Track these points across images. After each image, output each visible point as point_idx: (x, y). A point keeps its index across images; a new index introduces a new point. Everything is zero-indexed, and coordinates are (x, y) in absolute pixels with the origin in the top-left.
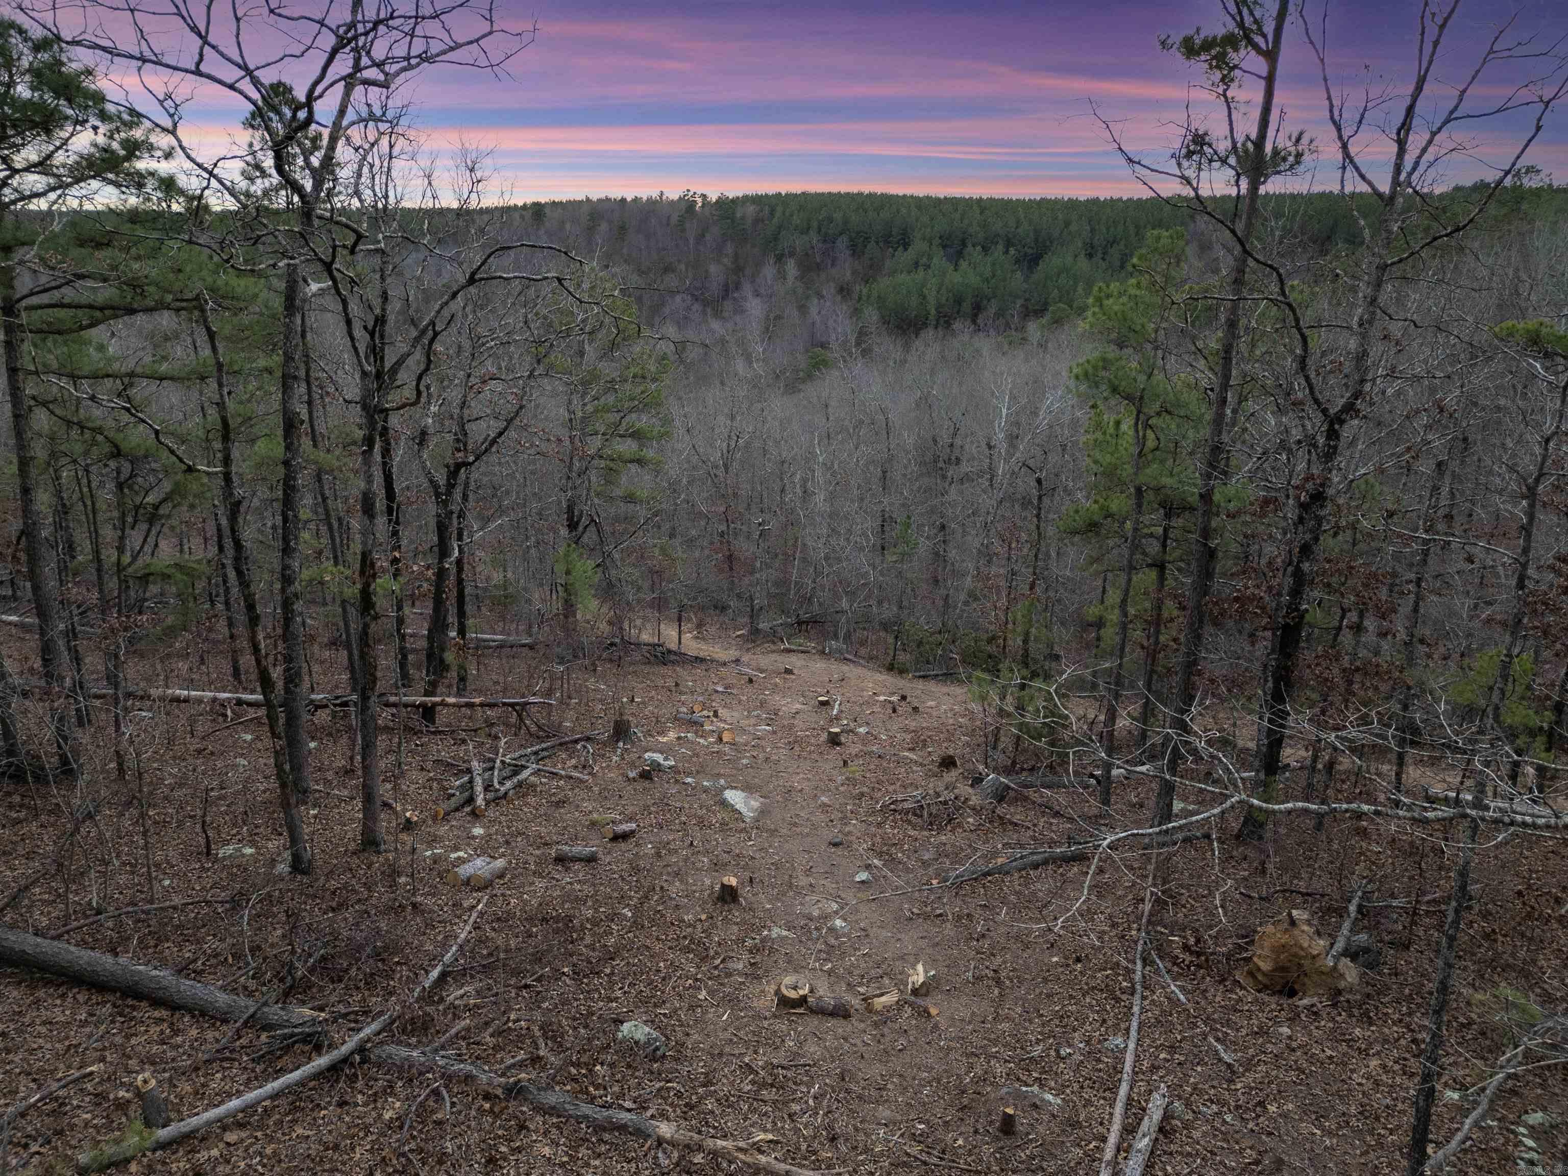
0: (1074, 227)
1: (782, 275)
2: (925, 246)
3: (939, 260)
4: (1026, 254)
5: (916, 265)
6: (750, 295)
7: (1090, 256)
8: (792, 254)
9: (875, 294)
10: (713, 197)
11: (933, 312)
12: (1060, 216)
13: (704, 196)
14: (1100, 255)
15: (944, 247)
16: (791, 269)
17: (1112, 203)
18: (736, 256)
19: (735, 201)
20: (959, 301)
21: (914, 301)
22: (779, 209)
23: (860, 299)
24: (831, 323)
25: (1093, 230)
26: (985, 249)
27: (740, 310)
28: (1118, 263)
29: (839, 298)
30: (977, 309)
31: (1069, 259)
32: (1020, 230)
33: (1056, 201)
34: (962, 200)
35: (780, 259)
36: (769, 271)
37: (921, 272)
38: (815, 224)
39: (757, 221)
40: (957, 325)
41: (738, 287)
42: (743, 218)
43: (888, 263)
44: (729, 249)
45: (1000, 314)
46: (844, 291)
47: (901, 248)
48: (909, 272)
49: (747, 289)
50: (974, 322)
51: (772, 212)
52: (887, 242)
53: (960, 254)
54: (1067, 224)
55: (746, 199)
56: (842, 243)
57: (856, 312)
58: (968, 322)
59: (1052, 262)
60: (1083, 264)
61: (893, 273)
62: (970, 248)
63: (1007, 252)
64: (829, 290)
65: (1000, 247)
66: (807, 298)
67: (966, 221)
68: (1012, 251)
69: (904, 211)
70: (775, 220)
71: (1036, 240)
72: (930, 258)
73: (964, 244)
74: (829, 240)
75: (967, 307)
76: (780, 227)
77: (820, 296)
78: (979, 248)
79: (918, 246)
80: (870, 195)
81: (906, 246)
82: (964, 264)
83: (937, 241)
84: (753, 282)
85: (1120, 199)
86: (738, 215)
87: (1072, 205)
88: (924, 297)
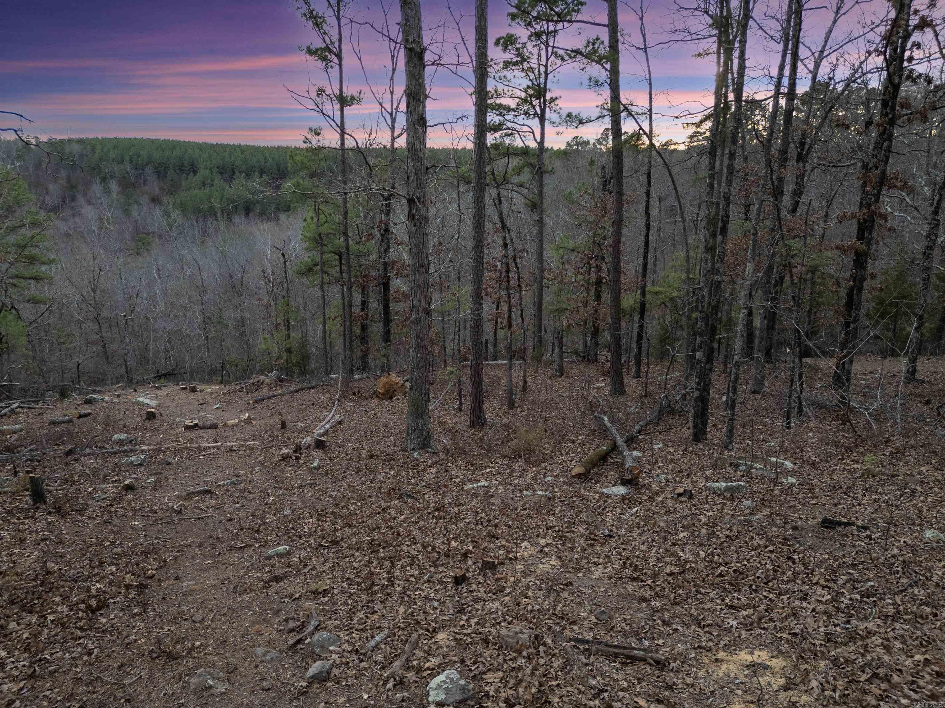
1: (107, 191)
2: (208, 172)
3: (218, 181)
5: (204, 184)
6: (84, 204)
8: (112, 177)
9: (178, 202)
11: (220, 213)
15: (221, 173)
16: (114, 186)
18: (69, 179)
19: (62, 142)
21: (205, 205)
22: (99, 147)
24: (149, 220)
26: (248, 175)
27: (77, 214)
29: (152, 205)
30: (247, 211)
32: (268, 164)
33: (285, 149)
34: (228, 145)
35: (104, 180)
36: (97, 188)
37: (208, 189)
38: (128, 158)
39: (82, 156)
40: (236, 219)
41: (73, 199)
42: (71, 153)
43: (184, 183)
44: (63, 173)
45: (262, 213)
46: (155, 200)
47: (192, 174)
48: (200, 189)
49: (81, 200)
50: (247, 217)
51: (93, 149)
52: (181, 170)
53: (232, 178)
55: (71, 141)
56: (149, 170)
57: (166, 213)
58: (243, 218)
61: (189, 189)
62: (238, 174)
63: (261, 177)
64: (144, 200)
65: (257, 173)
66: (129, 204)
67: (233, 158)
69: (190, 151)
70: (96, 155)
71: (279, 170)
72: (213, 180)
73: (234, 173)
74: (139, 168)
75: (241, 209)
76: (101, 160)
77: (139, 204)
78: (243, 175)
79: (203, 172)
80: (165, 141)
81: (195, 173)
82: (235, 184)
83: (215, 170)
84: (85, 195)
86: (67, 151)
88: (213, 204)
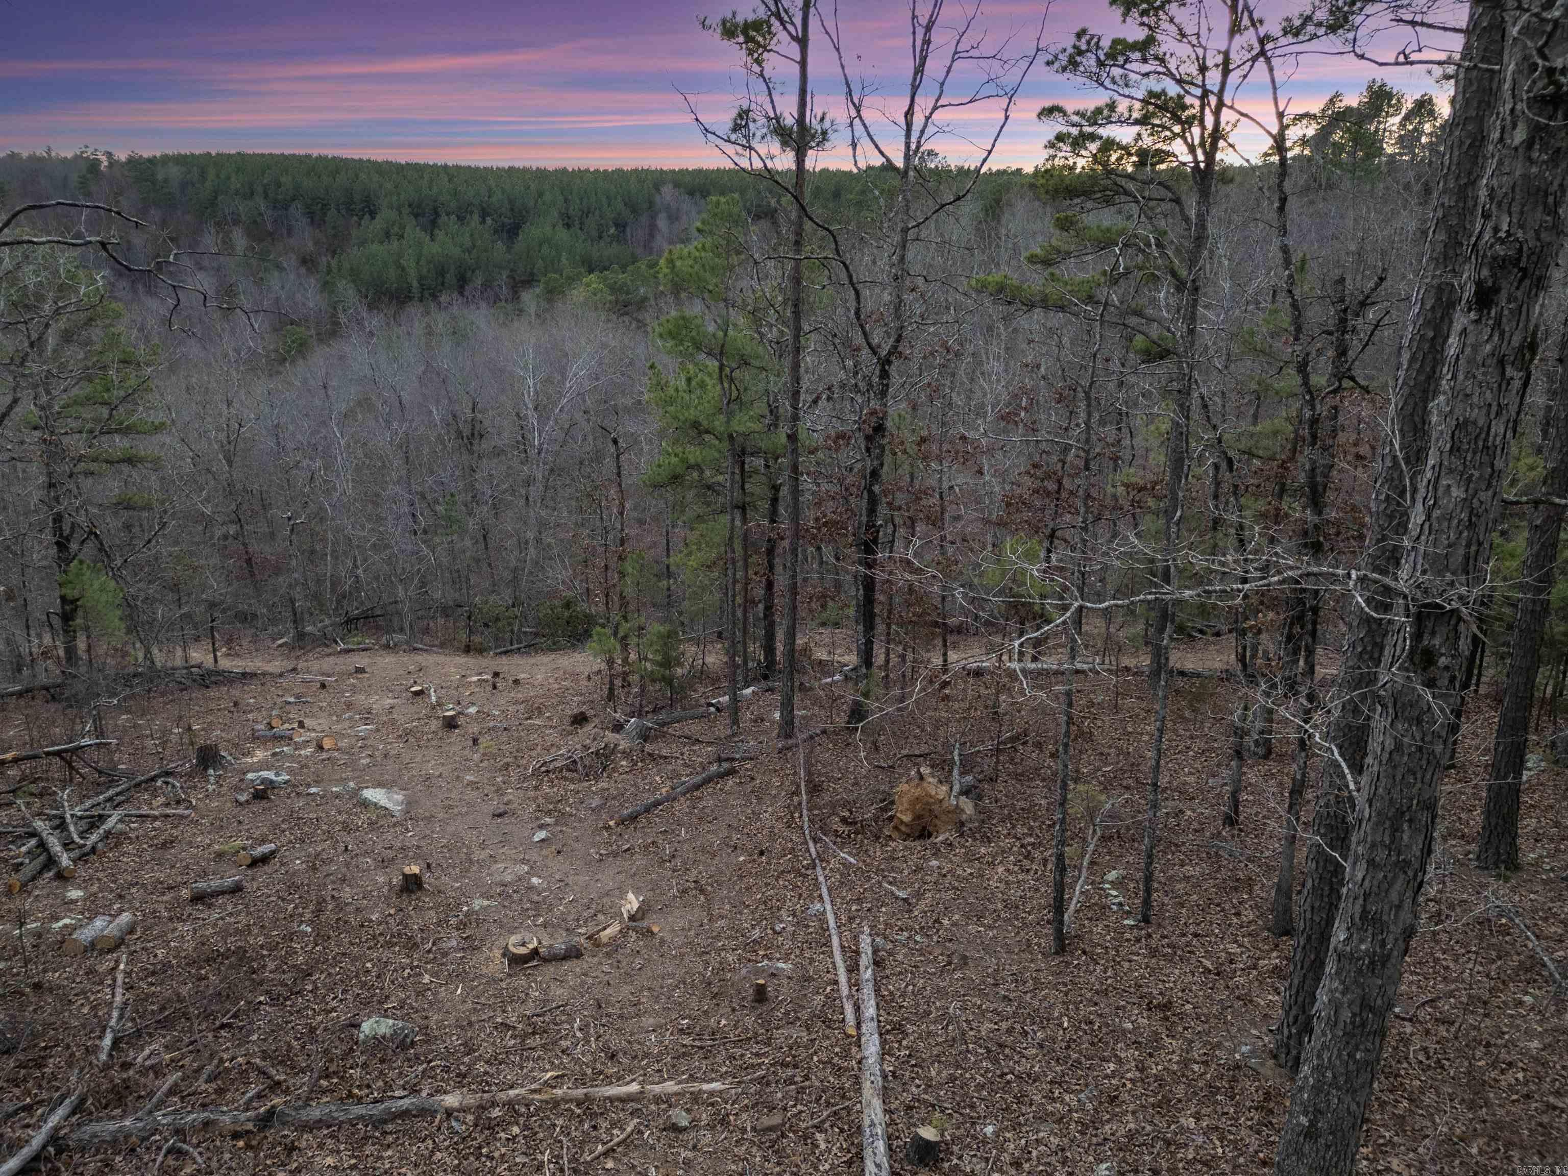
0: (548, 197)
1: (228, 244)
2: (392, 215)
3: (413, 232)
4: (503, 225)
5: (388, 235)
7: (568, 226)
8: (236, 222)
9: (346, 266)
10: (122, 156)
11: (415, 284)
12: (533, 186)
13: (109, 155)
14: (578, 226)
15: (416, 216)
16: (238, 236)
17: (581, 174)
19: (152, 161)
20: (441, 272)
21: (392, 273)
22: (211, 173)
23: (329, 271)
24: (298, 296)
25: (566, 201)
26: (461, 219)
28: (595, 234)
29: (303, 270)
30: (462, 282)
31: (548, 230)
32: (494, 199)
33: (525, 170)
34: (426, 166)
35: (222, 227)
37: (395, 244)
38: (260, 189)
39: (184, 185)
40: (444, 298)
42: (166, 180)
43: (354, 232)
45: (487, 286)
46: (308, 262)
47: (367, 216)
48: (382, 243)
50: (461, 294)
51: (203, 174)
52: (349, 210)
53: (434, 223)
54: (541, 195)
55: (166, 159)
56: (297, 210)
57: (327, 286)
58: (455, 295)
59: (532, 232)
60: (563, 235)
61: (363, 243)
62: (444, 218)
63: (483, 221)
64: (290, 261)
65: (476, 217)
66: (264, 270)
67: (435, 189)
68: (489, 221)
69: (363, 176)
70: (208, 184)
71: (512, 210)
72: (403, 227)
73: (437, 214)
74: (281, 206)
75: (450, 278)
76: (216, 193)
77: (279, 267)
78: (453, 217)
79: (386, 215)
80: (320, 158)
81: (373, 214)
82: (440, 235)
83: (406, 210)
85: (587, 171)
86: (160, 177)
87: (541, 174)
88: (403, 269)
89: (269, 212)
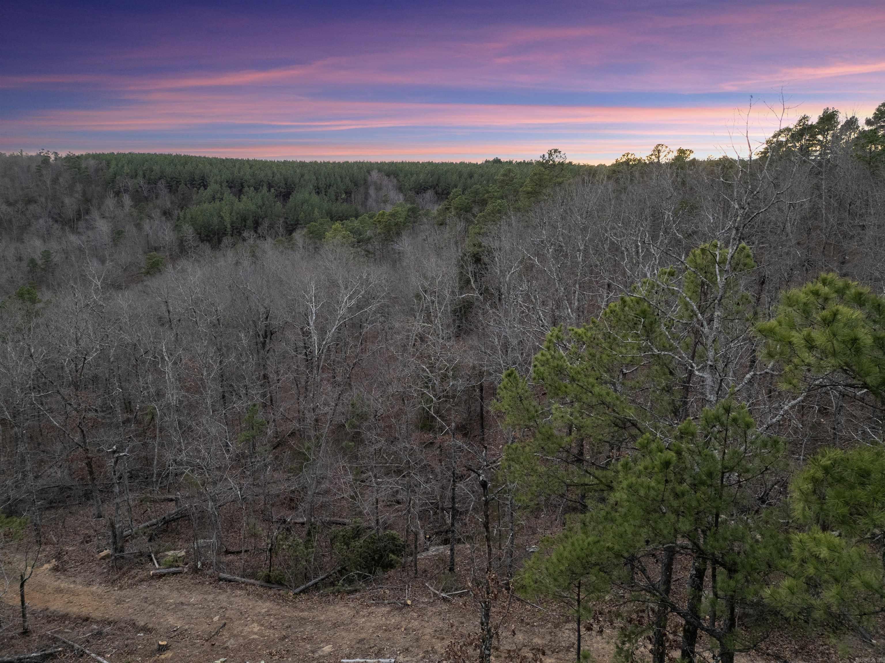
0: (306, 177)
1: (120, 204)
2: (217, 187)
3: (228, 196)
4: (281, 192)
5: (214, 198)
6: (97, 218)
7: (318, 193)
8: (126, 191)
9: (189, 216)
10: (63, 154)
11: (229, 226)
12: (298, 171)
13: (56, 154)
14: (324, 193)
15: (230, 187)
16: (127, 200)
17: (326, 164)
18: (84, 193)
19: (80, 157)
20: (244, 219)
21: (216, 220)
22: (114, 163)
23: (179, 219)
24: (160, 234)
25: (317, 179)
26: (256, 189)
27: (91, 227)
28: (334, 197)
29: (164, 218)
30: (256, 224)
31: (307, 195)
32: (276, 178)
33: (293, 162)
34: (237, 160)
35: (118, 194)
36: (110, 202)
37: (218, 203)
38: (141, 173)
39: (97, 170)
40: (245, 234)
41: (87, 212)
42: (86, 168)
43: (194, 197)
44: (79, 187)
45: (271, 226)
46: (167, 213)
47: (202, 188)
48: (210, 203)
49: (95, 214)
50: (256, 232)
51: (108, 164)
52: (191, 184)
53: (241, 192)
54: (302, 176)
55: (88, 156)
56: (161, 185)
57: (177, 228)
58: (252, 233)
59: (297, 197)
60: (315, 198)
61: (199, 203)
62: (246, 189)
63: (269, 191)
64: (156, 213)
65: (265, 188)
66: (141, 219)
67: (242, 173)
68: (272, 190)
69: (201, 166)
70: (111, 170)
71: (286, 184)
72: (222, 194)
73: (243, 187)
74: (152, 182)
75: (249, 222)
76: (115, 174)
77: (150, 217)
78: (252, 188)
79: (213, 187)
80: (177, 156)
81: (205, 187)
82: (244, 198)
83: (225, 184)
84: (99, 208)
85: (329, 163)
86: (83, 166)
87: (303, 165)
88: (222, 218)
89: (146, 186)
